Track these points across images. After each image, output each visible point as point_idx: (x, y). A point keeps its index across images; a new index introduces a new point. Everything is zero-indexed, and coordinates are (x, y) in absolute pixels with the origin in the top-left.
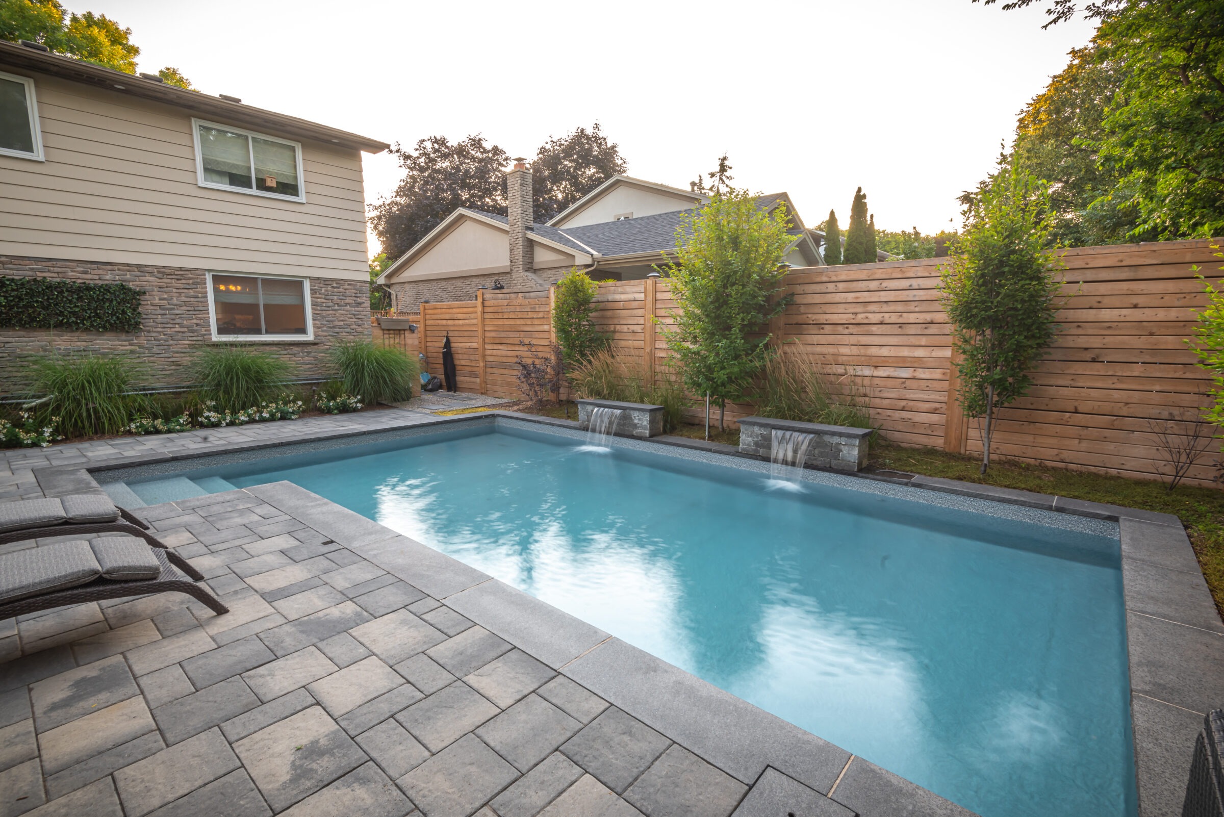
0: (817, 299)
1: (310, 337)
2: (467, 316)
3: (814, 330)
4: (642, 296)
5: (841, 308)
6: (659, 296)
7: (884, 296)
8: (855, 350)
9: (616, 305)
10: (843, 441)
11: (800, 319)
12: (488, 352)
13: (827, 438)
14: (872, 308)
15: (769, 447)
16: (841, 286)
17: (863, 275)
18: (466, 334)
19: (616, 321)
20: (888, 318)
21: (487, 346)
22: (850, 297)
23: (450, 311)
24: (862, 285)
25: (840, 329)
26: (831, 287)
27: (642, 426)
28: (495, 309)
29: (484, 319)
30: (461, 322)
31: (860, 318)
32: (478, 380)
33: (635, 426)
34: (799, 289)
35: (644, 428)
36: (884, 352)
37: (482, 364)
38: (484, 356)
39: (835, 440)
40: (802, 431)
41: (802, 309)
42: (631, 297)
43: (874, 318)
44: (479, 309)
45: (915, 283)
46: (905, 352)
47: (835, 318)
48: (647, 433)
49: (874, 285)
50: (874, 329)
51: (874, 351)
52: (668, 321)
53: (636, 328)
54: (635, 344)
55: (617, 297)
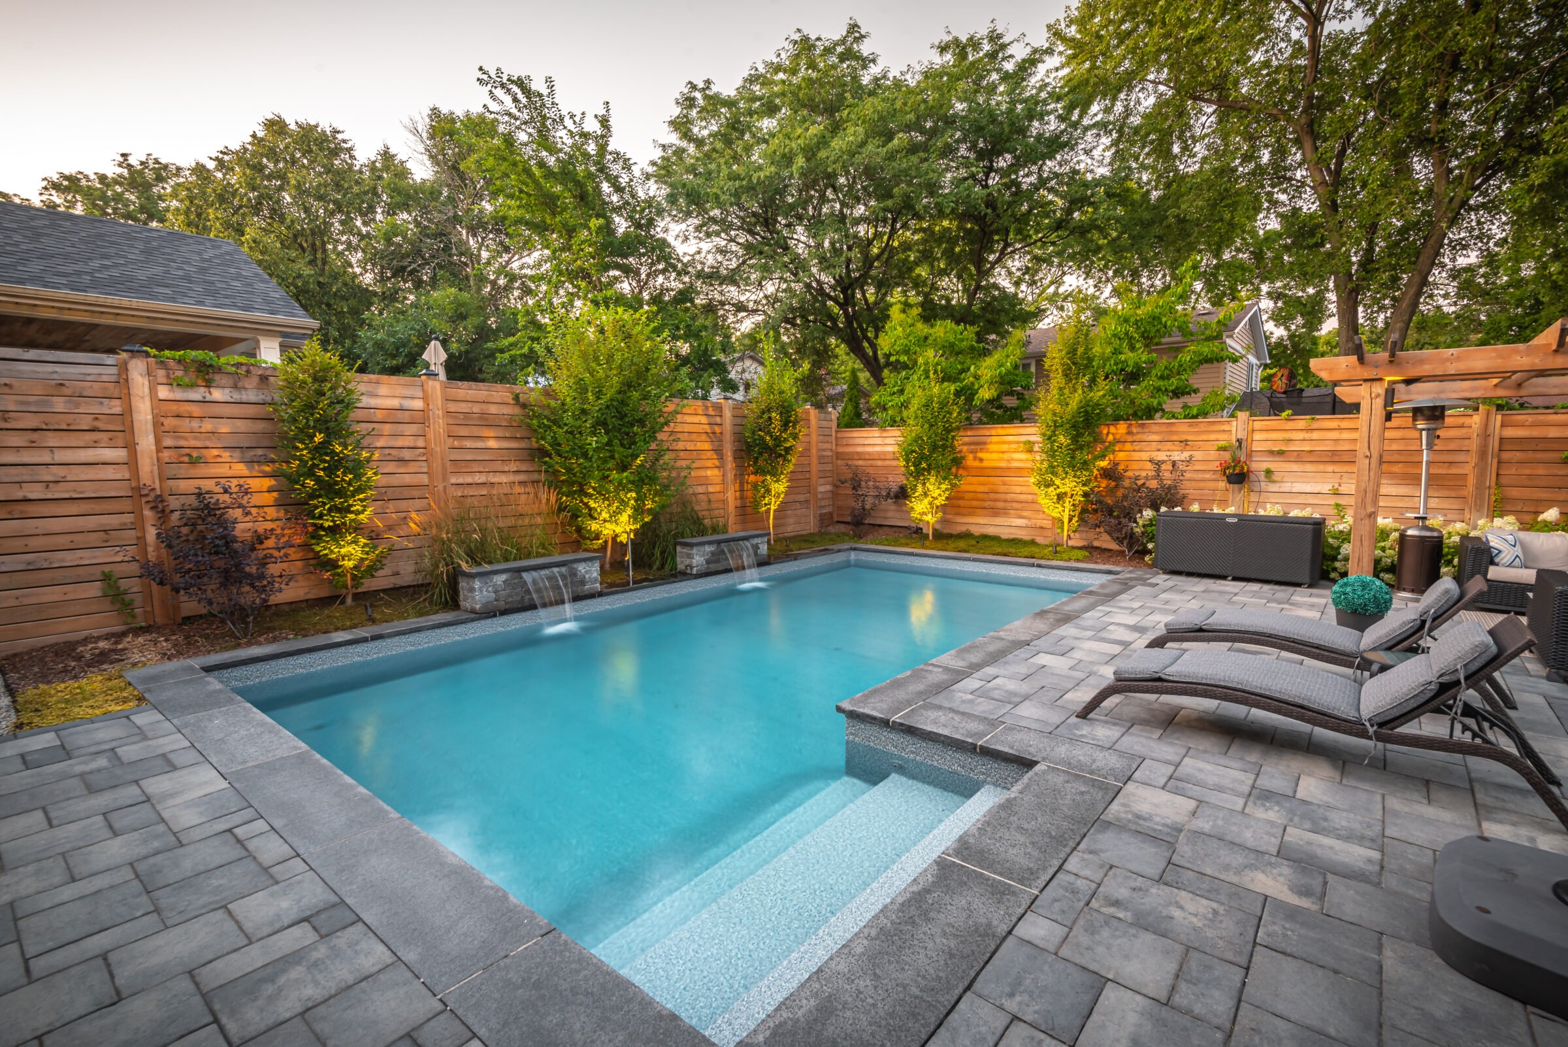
4: (419, 404)
6: (451, 407)
19: (365, 440)
33: (582, 582)
35: (595, 581)
43: (681, 445)
45: (702, 420)
46: (701, 473)
50: (682, 454)
52: (469, 444)
53: (407, 455)
54: (408, 479)
55: (366, 401)
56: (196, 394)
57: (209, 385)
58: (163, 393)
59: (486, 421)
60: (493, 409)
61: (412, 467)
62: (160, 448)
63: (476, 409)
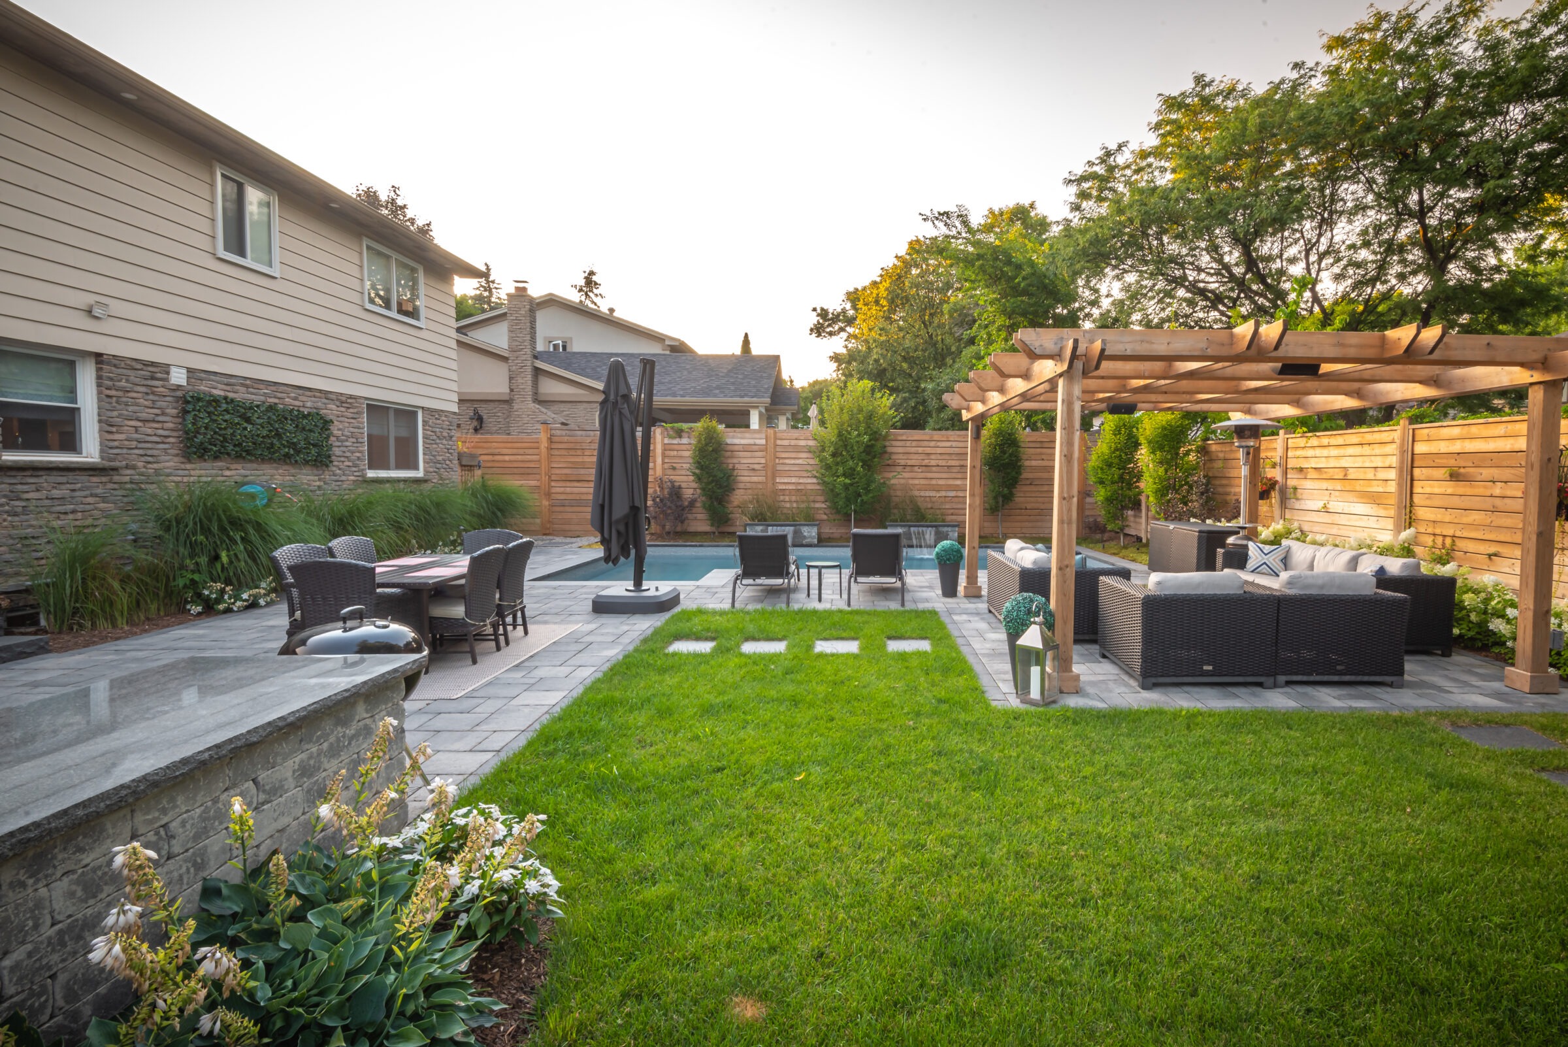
0: (900, 450)
1: (420, 474)
2: (521, 451)
3: (899, 469)
4: (763, 442)
5: (916, 456)
6: (779, 442)
7: (939, 451)
8: (923, 482)
9: (736, 448)
10: (949, 529)
11: (890, 462)
12: (554, 490)
13: (941, 529)
14: (933, 457)
15: (911, 539)
16: (914, 444)
17: (927, 438)
18: (516, 471)
19: (735, 461)
20: (941, 463)
21: (553, 484)
22: (920, 450)
23: (488, 445)
24: (926, 443)
25: (916, 469)
26: (908, 444)
27: (810, 537)
28: (571, 446)
29: (550, 456)
30: (507, 458)
31: (926, 462)
32: (538, 521)
33: (805, 537)
34: (887, 443)
35: (813, 538)
36: (941, 482)
37: (546, 503)
38: (548, 495)
39: (945, 529)
40: (928, 526)
41: (894, 457)
42: (751, 441)
43: (933, 463)
44: (544, 444)
45: (954, 444)
46: (951, 482)
47: (910, 463)
48: (816, 541)
49: (932, 444)
50: (934, 469)
51: (934, 482)
52: (787, 461)
53: (756, 467)
54: (755, 479)
55: (737, 441)
56: (675, 441)
57: (680, 437)
58: (666, 441)
59: (797, 449)
60: (802, 443)
61: (758, 473)
62: (663, 463)
63: (793, 443)
